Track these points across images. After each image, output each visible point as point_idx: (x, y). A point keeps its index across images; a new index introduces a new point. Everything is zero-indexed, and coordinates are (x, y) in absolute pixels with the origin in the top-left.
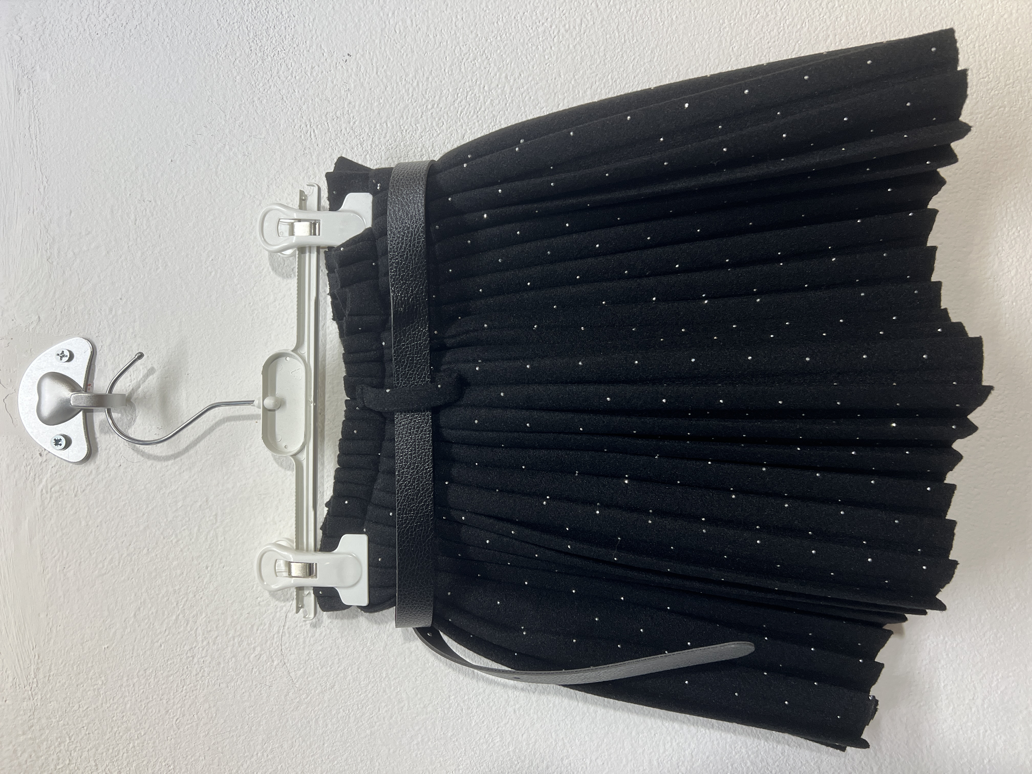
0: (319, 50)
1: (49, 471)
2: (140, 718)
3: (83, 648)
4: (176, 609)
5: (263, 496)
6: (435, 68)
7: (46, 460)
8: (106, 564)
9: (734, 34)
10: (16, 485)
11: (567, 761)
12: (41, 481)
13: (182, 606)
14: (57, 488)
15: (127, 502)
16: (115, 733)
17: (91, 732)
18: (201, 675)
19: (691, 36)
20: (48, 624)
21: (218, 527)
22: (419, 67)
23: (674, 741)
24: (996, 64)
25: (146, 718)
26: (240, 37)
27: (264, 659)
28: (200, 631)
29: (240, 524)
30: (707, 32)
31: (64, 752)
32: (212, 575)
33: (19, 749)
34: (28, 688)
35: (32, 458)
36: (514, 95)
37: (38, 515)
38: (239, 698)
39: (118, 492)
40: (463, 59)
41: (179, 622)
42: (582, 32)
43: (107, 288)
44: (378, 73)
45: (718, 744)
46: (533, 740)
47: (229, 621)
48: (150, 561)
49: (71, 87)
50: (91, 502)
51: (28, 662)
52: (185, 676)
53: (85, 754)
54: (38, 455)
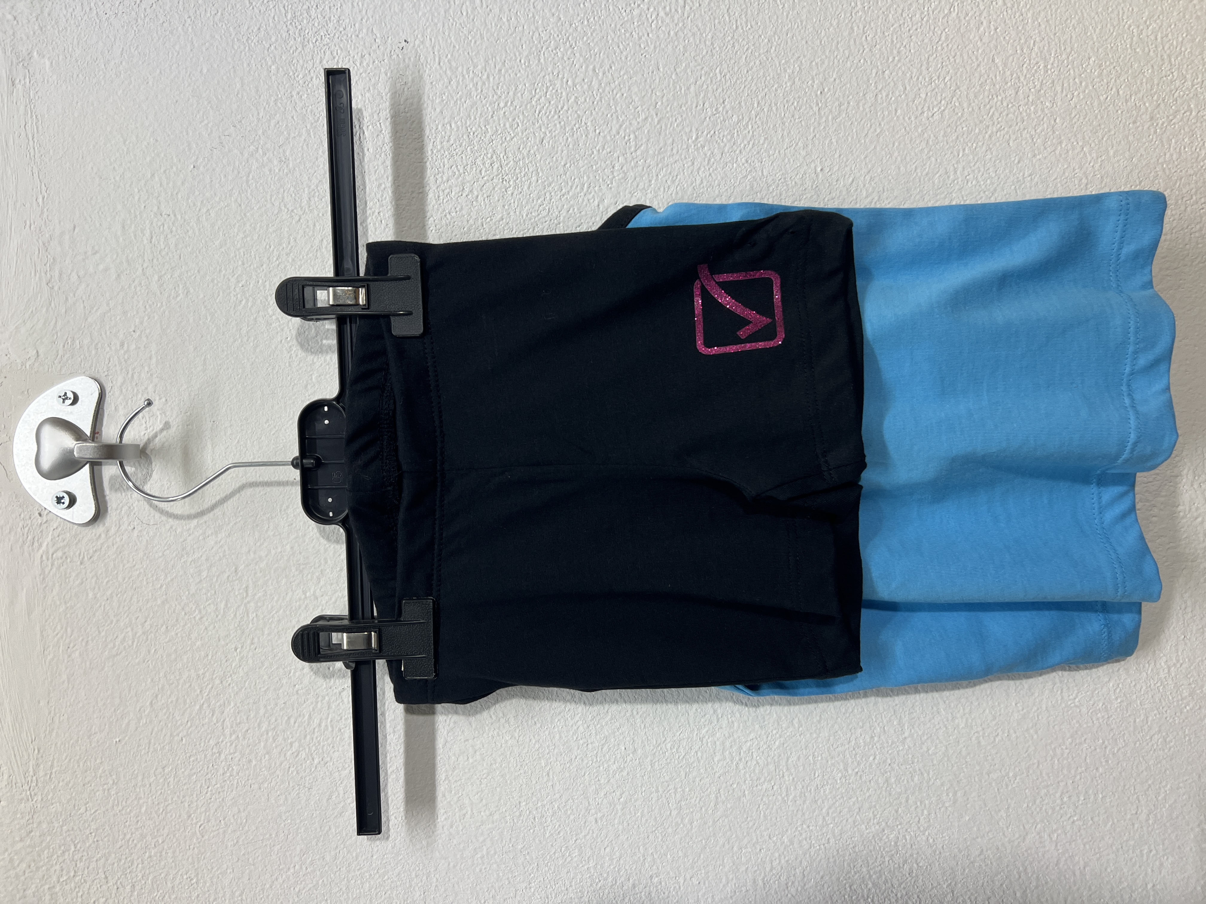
0: (370, 34)
1: (50, 534)
2: (157, 823)
3: (90, 742)
4: (200, 697)
5: (301, 567)
6: (509, 58)
7: (47, 521)
8: (117, 643)
9: (868, 19)
10: (11, 549)
11: (656, 879)
12: (40, 545)
13: (206, 694)
15: (142, 571)
16: (129, 841)
17: (100, 839)
18: (228, 774)
19: (816, 21)
20: (50, 713)
21: (249, 602)
22: (490, 57)
23: (783, 857)
24: (1182, 60)
25: (165, 823)
26: (276, 18)
27: (303, 757)
28: (227, 723)
29: (276, 599)
30: (836, 16)
31: (69, 862)
32: (242, 658)
33: (16, 857)
34: (26, 787)
36: (604, 91)
37: (37, 585)
38: (274, 802)
39: (131, 560)
40: (542, 48)
41: (203, 712)
42: (686, 15)
43: (118, 318)
44: (441, 64)
45: (835, 861)
46: (618, 854)
47: (262, 711)
48: (169, 641)
49: (75, 76)
50: (100, 572)
51: (26, 757)
52: (210, 775)
53: (93, 865)
54: (37, 514)
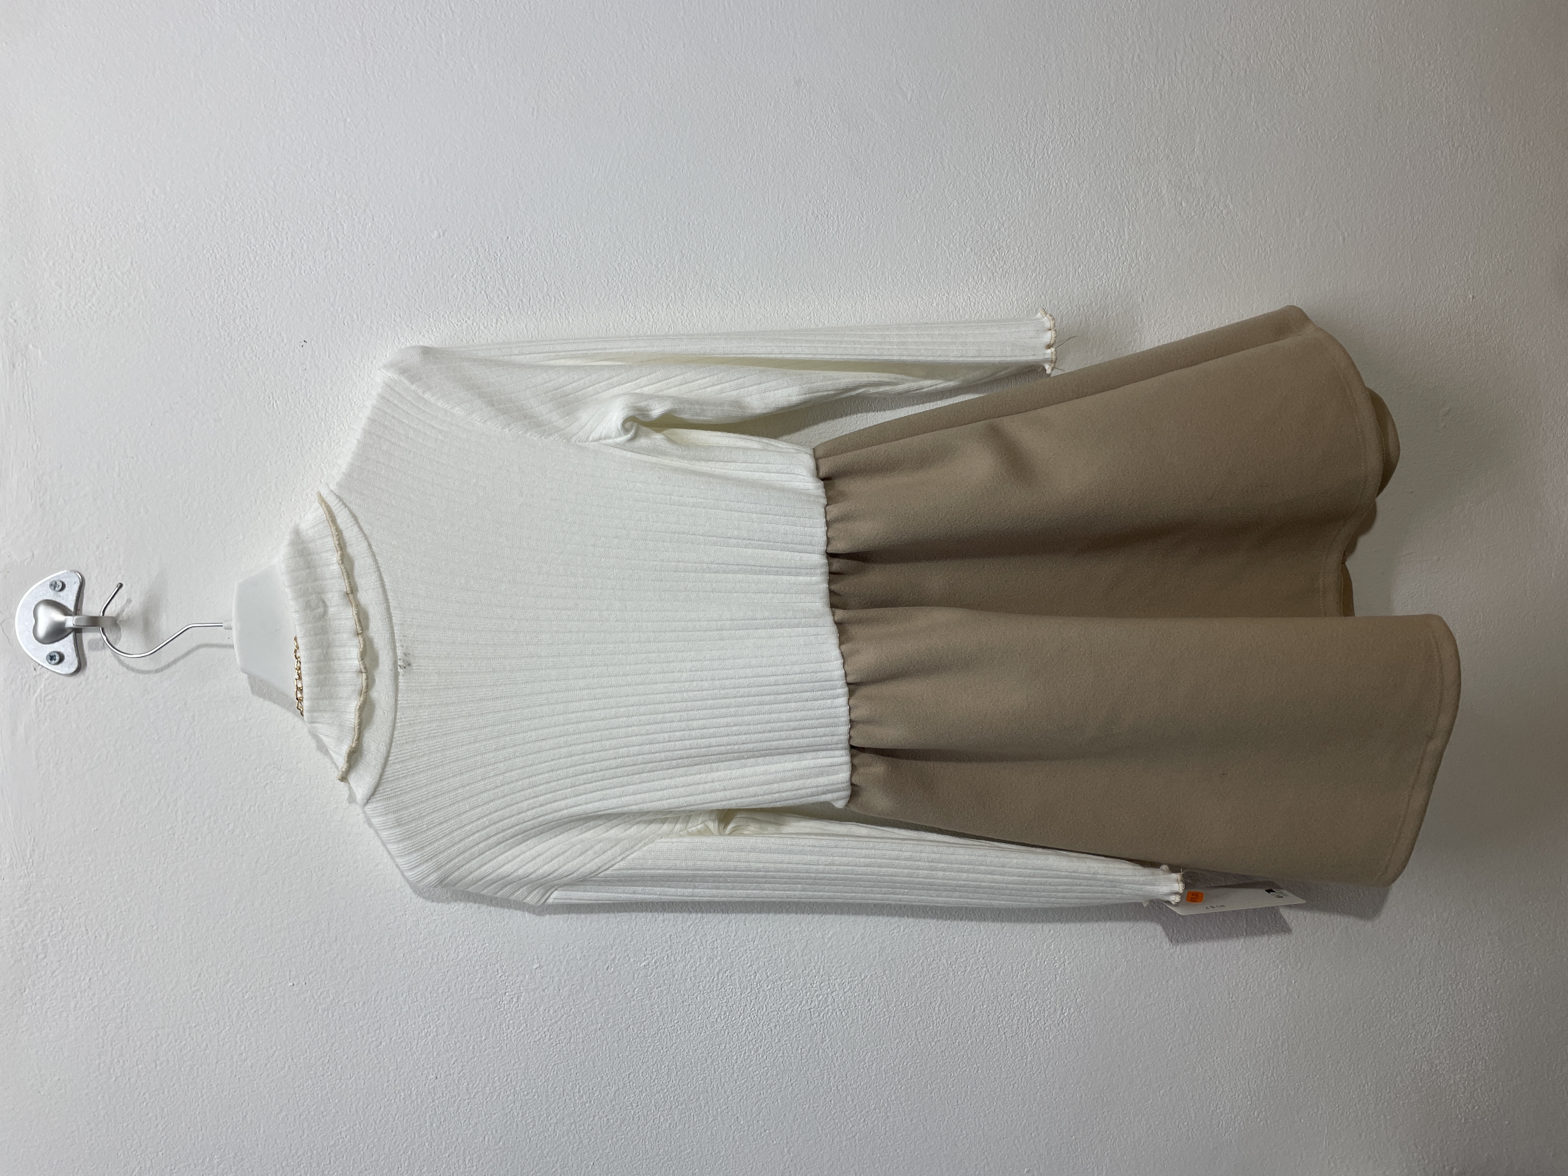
0: (280, 337)
1: (43, 683)
3: (75, 831)
4: (158, 796)
7: (40, 674)
10: (12, 696)
12: (35, 692)
14: (50, 697)
15: (114, 707)
16: (104, 902)
17: (82, 902)
18: (181, 849)
20: (43, 812)
21: (196, 726)
22: (365, 353)
27: (238, 832)
28: (179, 812)
31: (57, 921)
32: (191, 765)
34: (24, 867)
35: (27, 672)
37: (33, 720)
38: (215, 866)
39: (106, 699)
41: (160, 806)
43: (95, 529)
44: (331, 357)
48: (135, 756)
50: (81, 708)
51: (24, 846)
52: (166, 851)
53: (76, 921)
54: (33, 669)
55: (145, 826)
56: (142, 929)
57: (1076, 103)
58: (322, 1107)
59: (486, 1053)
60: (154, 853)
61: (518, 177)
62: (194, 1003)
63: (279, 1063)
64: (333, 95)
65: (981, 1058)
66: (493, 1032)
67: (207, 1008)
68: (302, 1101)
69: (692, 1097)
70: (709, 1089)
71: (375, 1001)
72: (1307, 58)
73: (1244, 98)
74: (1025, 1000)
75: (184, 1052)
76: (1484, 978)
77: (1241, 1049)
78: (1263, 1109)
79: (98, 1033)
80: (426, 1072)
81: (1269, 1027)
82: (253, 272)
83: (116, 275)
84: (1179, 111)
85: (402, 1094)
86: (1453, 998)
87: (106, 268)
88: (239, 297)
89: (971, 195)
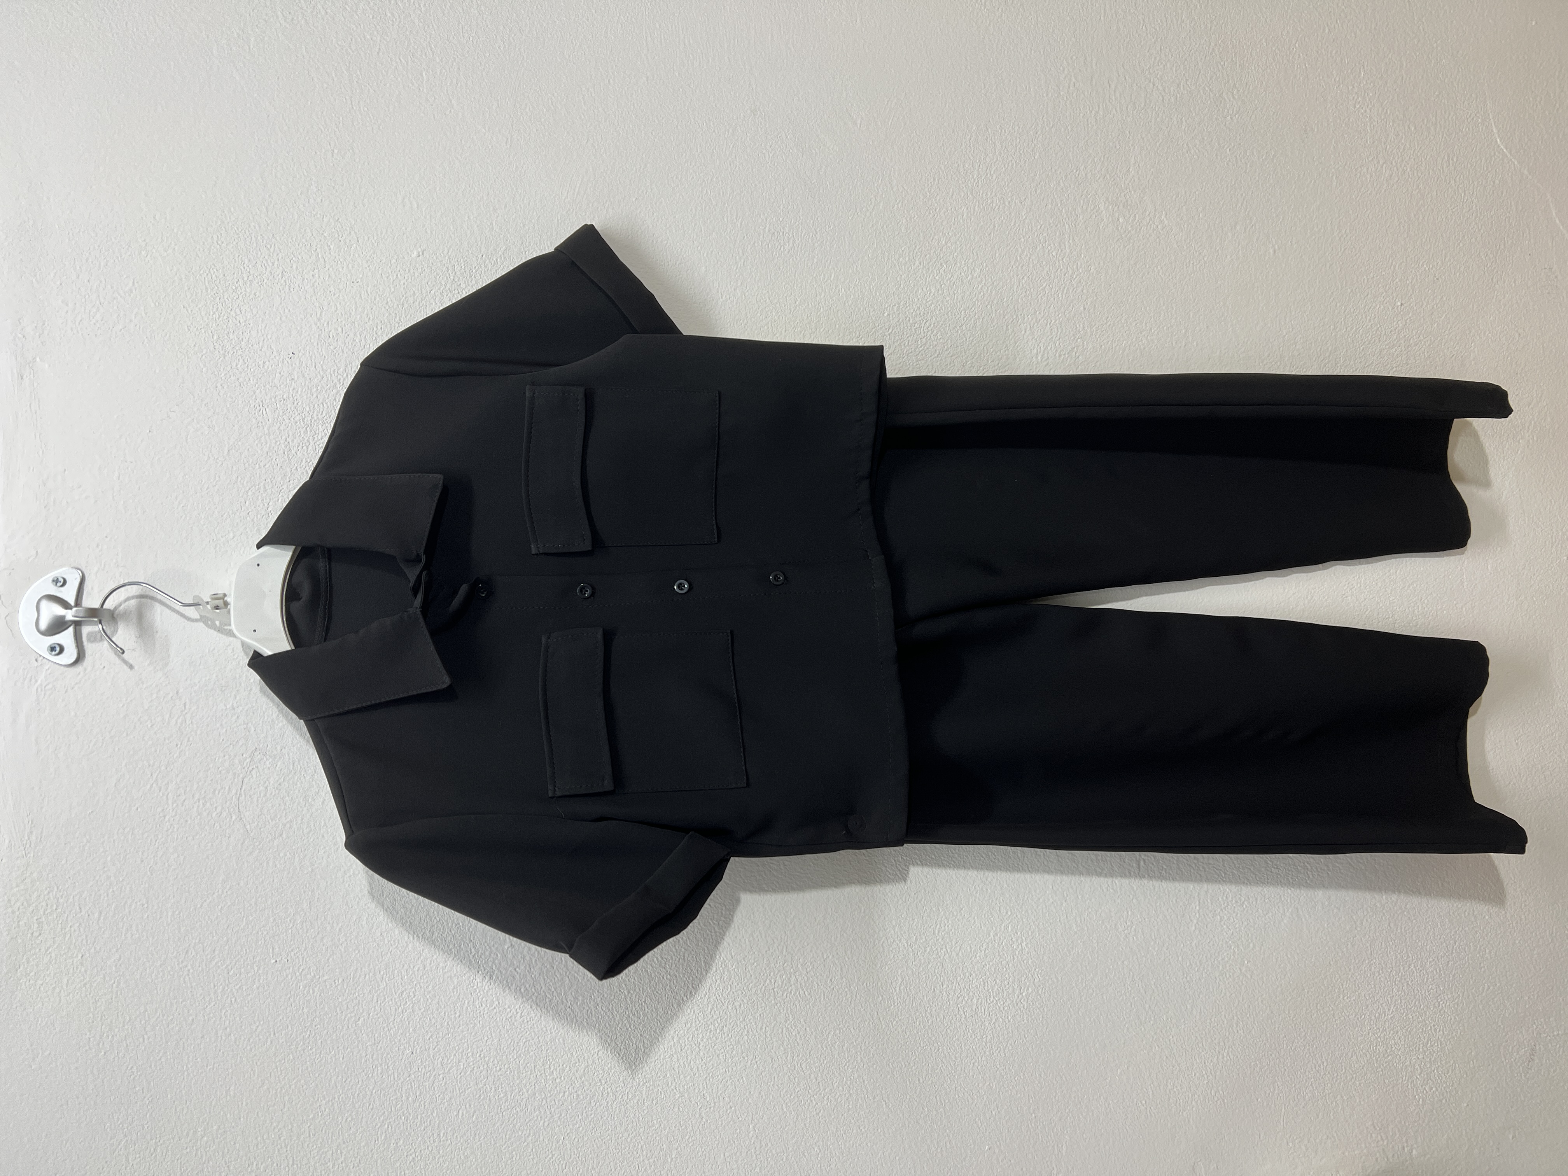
0: (270, 349)
1: (44, 674)
2: (119, 868)
3: (71, 814)
4: (151, 779)
7: (41, 664)
8: (91, 745)
10: (15, 684)
12: (36, 681)
13: (155, 777)
14: (50, 686)
15: (110, 696)
16: (97, 881)
17: (76, 881)
18: (171, 831)
20: (41, 795)
21: (186, 713)
22: (348, 364)
25: (124, 867)
27: (225, 815)
28: (170, 796)
31: (52, 899)
32: (181, 751)
33: (13, 898)
34: (22, 848)
37: (34, 708)
38: (203, 847)
39: (102, 688)
41: (153, 789)
43: (95, 528)
44: (317, 368)
48: (129, 742)
50: (79, 697)
51: (23, 828)
52: (157, 832)
53: (71, 900)
54: (34, 660)
55: (137, 809)
56: (133, 907)
57: (1017, 128)
58: (302, 1081)
59: (461, 1028)
60: (146, 835)
61: (492, 200)
62: (182, 979)
63: (261, 1037)
64: (322, 127)
65: (941, 1036)
66: (467, 1009)
67: (194, 984)
68: (283, 1074)
69: (659, 1075)
70: (676, 1066)
71: (354, 978)
72: (1235, 85)
73: (1175, 122)
74: (983, 980)
75: (170, 1027)
76: (1436, 960)
77: (1196, 1029)
78: (1220, 1088)
79: (89, 1008)
80: (402, 1047)
81: (1223, 1007)
82: (246, 291)
83: (119, 294)
84: (1114, 136)
85: (379, 1068)
86: (1405, 979)
87: (110, 287)
88: (232, 313)
89: (919, 214)
